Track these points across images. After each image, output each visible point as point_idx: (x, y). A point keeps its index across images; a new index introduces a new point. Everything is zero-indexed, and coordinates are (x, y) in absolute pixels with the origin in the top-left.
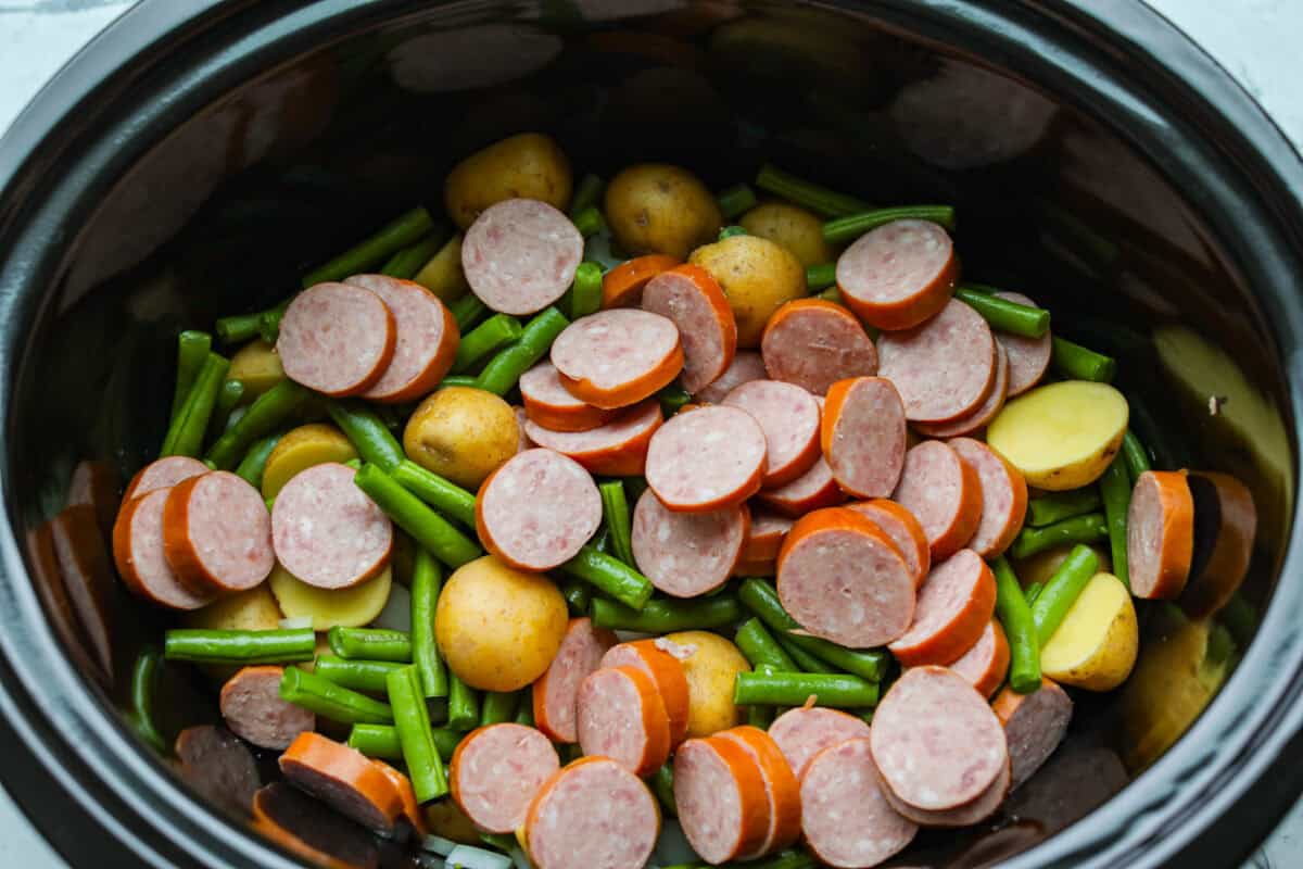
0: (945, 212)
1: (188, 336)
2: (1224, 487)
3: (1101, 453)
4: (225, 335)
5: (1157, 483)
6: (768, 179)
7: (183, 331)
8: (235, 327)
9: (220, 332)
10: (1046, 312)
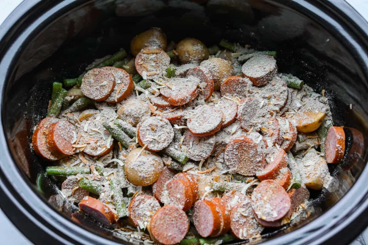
0: (274, 53)
1: (55, 83)
2: (354, 131)
3: (318, 121)
4: (66, 84)
5: (335, 129)
6: (223, 43)
7: (54, 82)
8: (69, 82)
9: (65, 83)
10: (302, 81)
